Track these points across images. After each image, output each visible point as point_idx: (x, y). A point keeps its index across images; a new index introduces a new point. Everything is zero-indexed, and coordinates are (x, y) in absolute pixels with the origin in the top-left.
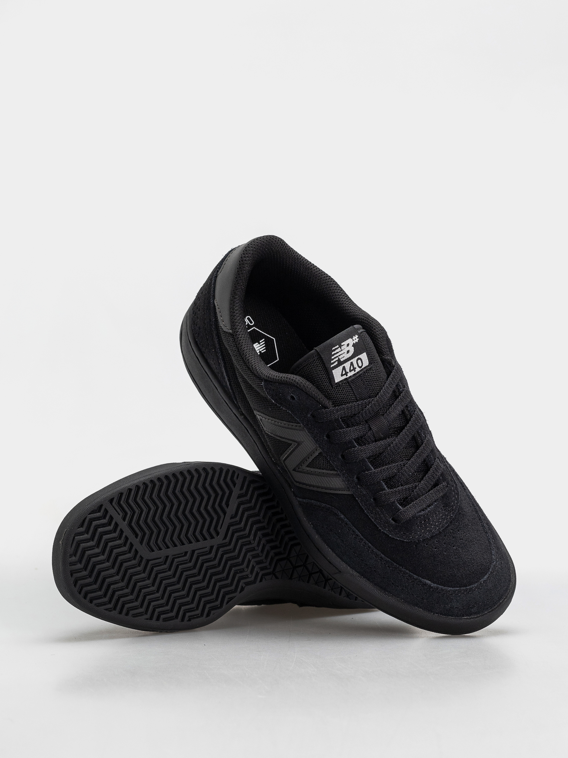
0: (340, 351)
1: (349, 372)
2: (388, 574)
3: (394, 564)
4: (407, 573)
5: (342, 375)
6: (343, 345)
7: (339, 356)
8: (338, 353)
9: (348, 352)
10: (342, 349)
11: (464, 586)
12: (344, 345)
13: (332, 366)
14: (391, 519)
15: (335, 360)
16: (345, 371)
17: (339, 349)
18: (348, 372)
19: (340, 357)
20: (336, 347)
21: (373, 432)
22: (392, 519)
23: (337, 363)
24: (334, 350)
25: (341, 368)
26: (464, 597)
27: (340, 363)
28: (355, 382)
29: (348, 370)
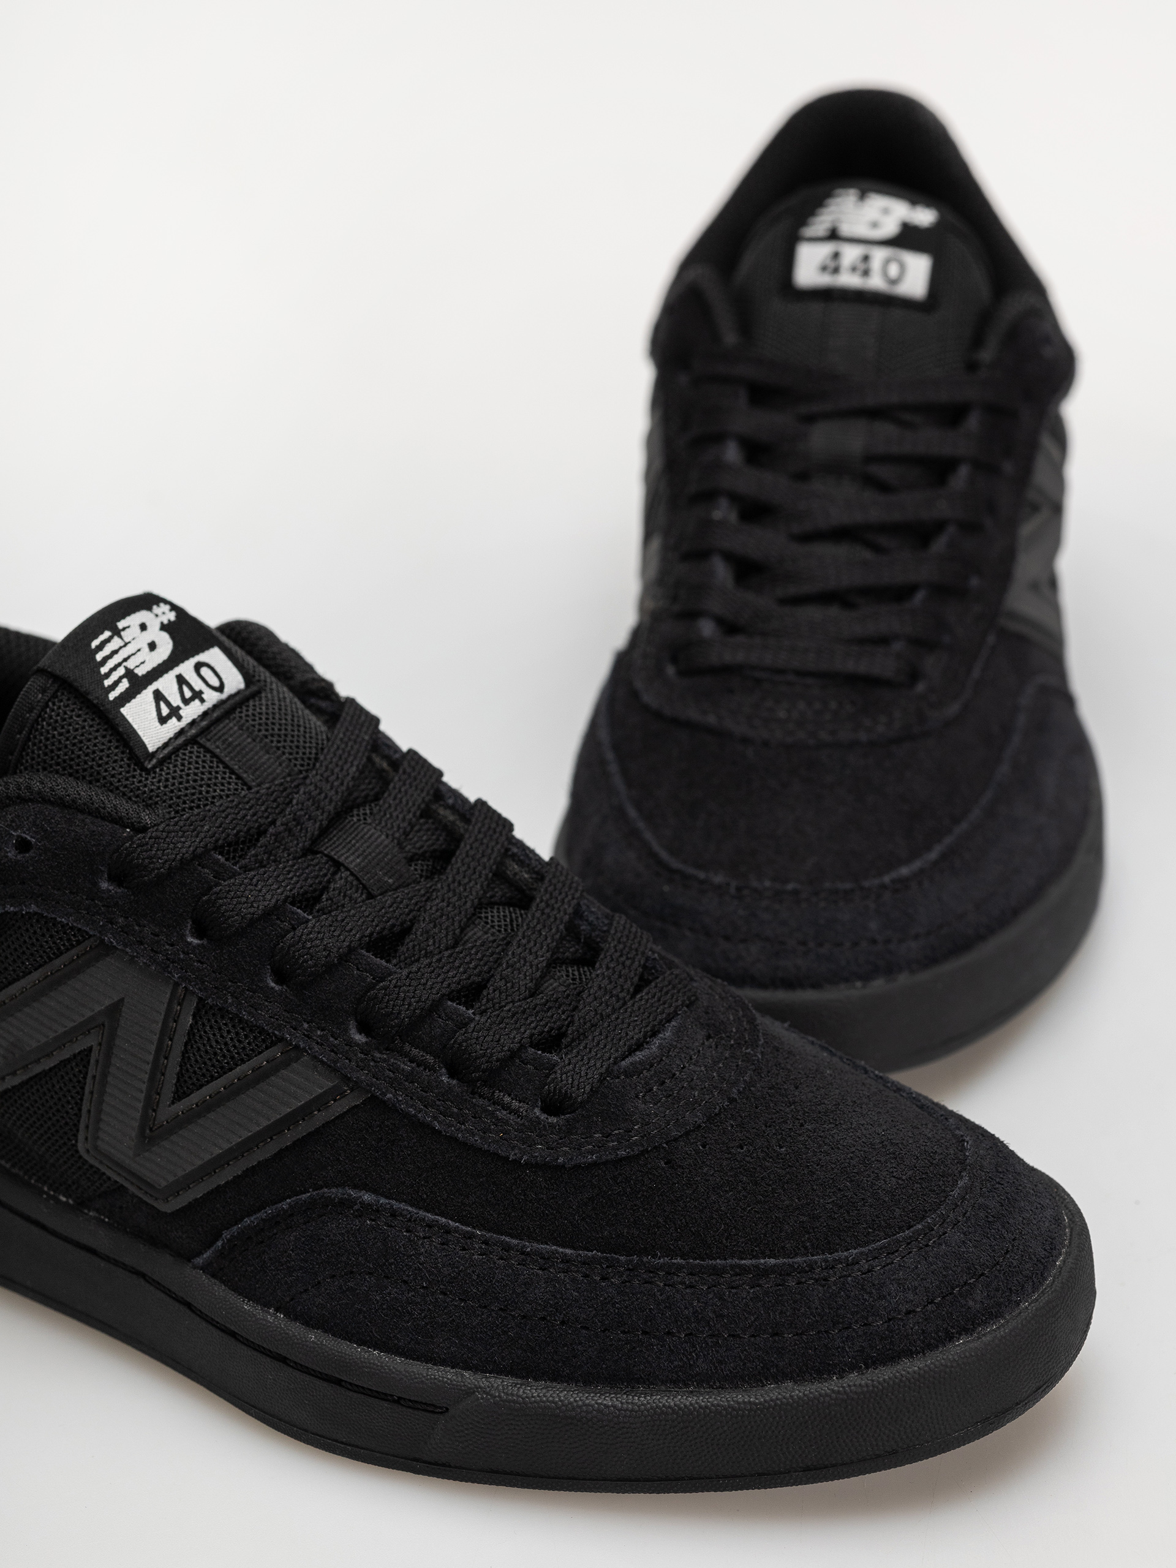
0: (121, 648)
1: (182, 705)
2: (613, 1305)
3: (618, 1261)
4: (680, 1268)
5: (163, 720)
6: (124, 629)
7: (125, 660)
8: (115, 652)
9: (152, 646)
10: (127, 640)
11: (900, 1228)
12: (129, 627)
13: (112, 696)
14: (537, 1111)
15: (114, 676)
16: (168, 704)
17: (116, 643)
18: (179, 708)
19: (130, 664)
20: (102, 638)
21: (352, 874)
22: (544, 1110)
23: (125, 684)
24: (101, 647)
25: (147, 695)
26: (919, 1262)
27: (138, 683)
28: (220, 734)
29: (176, 701)
